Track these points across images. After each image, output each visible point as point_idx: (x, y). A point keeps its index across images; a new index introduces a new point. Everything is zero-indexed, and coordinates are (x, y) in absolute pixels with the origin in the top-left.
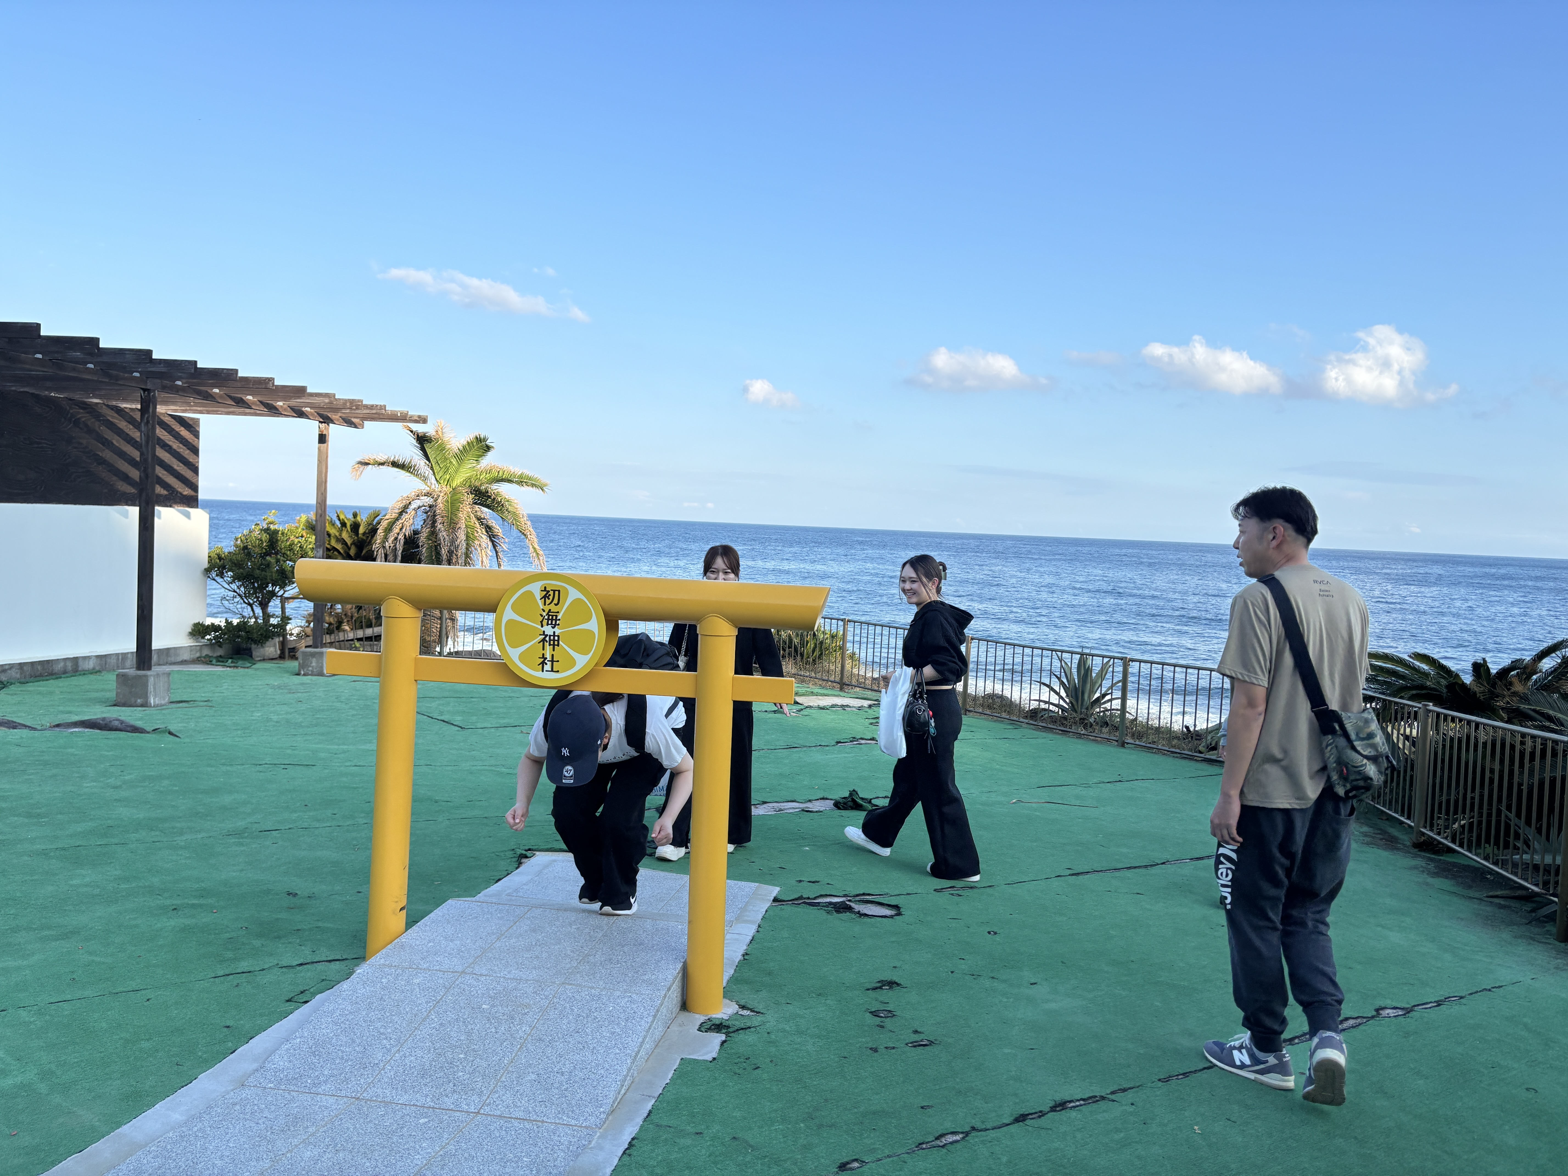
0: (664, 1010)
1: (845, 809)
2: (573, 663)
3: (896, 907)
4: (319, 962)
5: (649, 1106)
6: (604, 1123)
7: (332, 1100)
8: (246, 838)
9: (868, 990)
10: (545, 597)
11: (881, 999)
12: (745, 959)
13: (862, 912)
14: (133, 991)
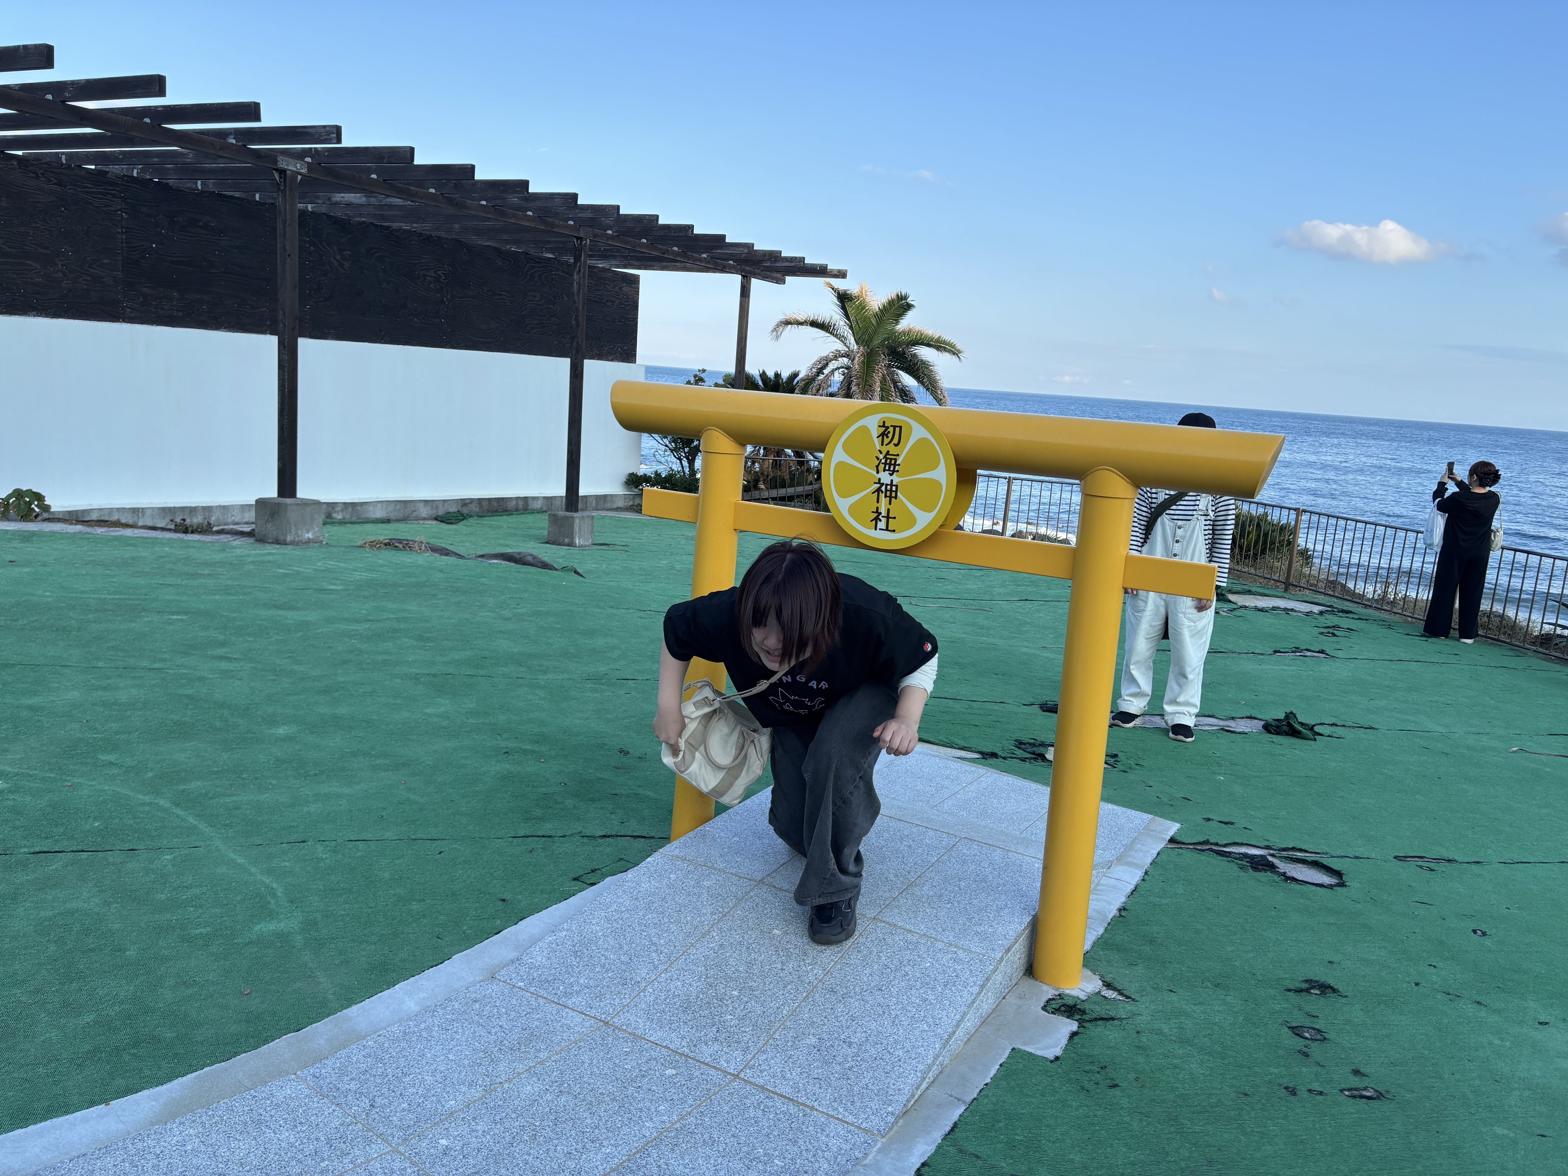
0: (998, 977)
1: (1278, 733)
2: (912, 521)
3: (1338, 874)
4: (624, 836)
5: (955, 1117)
6: (891, 1129)
7: (578, 1019)
8: (602, 684)
9: (1289, 990)
10: (883, 435)
11: (1308, 1008)
12: (1121, 916)
13: (1289, 874)
14: (431, 840)
